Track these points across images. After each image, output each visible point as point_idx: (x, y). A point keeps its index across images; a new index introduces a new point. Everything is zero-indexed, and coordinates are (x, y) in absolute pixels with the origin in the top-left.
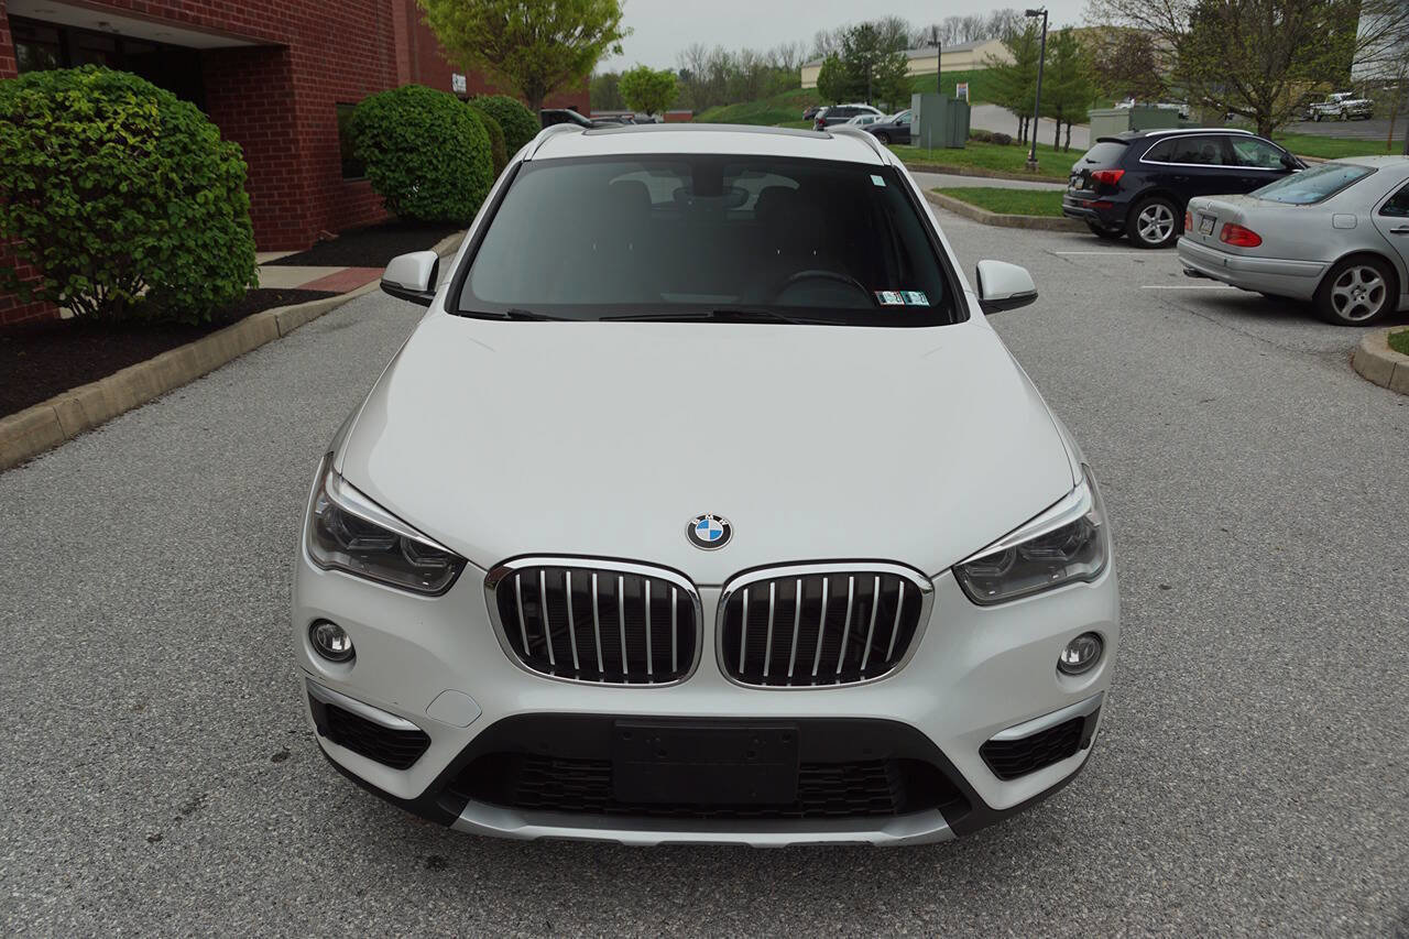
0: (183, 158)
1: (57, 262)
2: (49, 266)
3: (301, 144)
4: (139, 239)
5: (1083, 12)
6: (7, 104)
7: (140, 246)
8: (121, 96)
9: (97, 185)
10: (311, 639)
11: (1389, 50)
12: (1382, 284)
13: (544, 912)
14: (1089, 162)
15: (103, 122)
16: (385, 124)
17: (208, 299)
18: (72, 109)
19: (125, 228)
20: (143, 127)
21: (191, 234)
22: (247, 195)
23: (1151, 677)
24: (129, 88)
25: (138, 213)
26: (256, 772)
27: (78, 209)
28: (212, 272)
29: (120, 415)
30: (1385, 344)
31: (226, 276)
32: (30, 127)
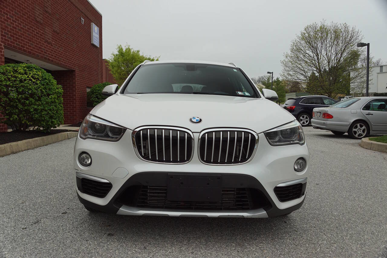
0: (47, 86)
1: (9, 111)
2: (7, 112)
3: (77, 96)
4: (33, 106)
5: (282, 70)
6: (2, 70)
7: (32, 108)
8: (32, 70)
9: (23, 91)
10: (79, 160)
11: (358, 80)
12: (365, 128)
13: (144, 245)
14: (286, 104)
15: (26, 75)
16: (99, 92)
17: (50, 124)
18: (18, 72)
19: (29, 103)
20: (37, 77)
21: (47, 106)
22: (63, 99)
23: (317, 200)
24: (34, 68)
25: (33, 99)
26: (57, 216)
27: (17, 97)
28: (51, 117)
29: (23, 151)
30: (368, 140)
31: (55, 119)
32: (7, 75)
